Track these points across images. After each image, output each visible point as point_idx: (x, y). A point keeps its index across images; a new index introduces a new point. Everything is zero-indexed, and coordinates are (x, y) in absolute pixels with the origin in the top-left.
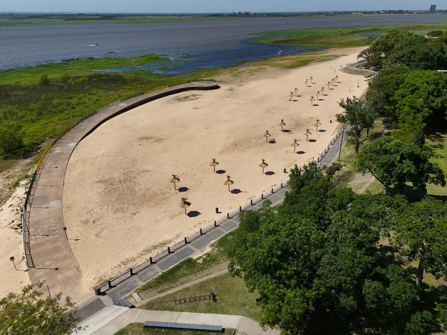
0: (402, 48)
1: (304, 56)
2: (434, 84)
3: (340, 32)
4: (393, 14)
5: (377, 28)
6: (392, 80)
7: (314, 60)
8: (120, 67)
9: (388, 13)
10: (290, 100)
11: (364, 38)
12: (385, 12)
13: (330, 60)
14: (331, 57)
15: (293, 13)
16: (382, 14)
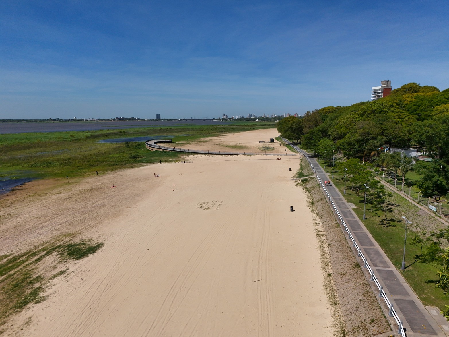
12: (120, 119)
16: (117, 120)
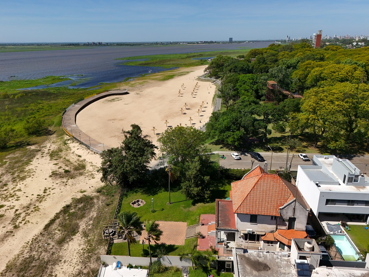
0: (229, 65)
1: (167, 73)
2: (252, 79)
3: (180, 57)
4: (207, 44)
5: (202, 53)
6: (234, 79)
7: (176, 75)
8: (36, 86)
9: (204, 43)
10: (179, 96)
11: (197, 60)
12: (202, 42)
13: (185, 74)
14: (185, 73)
15: (135, 43)
16: (200, 43)
